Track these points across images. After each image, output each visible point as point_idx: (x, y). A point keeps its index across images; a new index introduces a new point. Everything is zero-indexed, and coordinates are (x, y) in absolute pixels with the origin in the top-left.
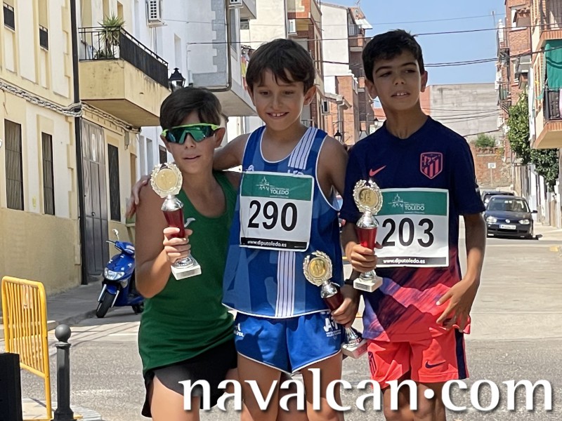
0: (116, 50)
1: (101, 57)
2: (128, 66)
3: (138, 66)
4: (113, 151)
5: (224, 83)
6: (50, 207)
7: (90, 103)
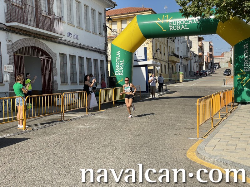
0: (173, 55)
1: (171, 56)
2: (174, 57)
3: (175, 56)
4: (173, 66)
5: (187, 57)
6: (165, 73)
7: (170, 61)
